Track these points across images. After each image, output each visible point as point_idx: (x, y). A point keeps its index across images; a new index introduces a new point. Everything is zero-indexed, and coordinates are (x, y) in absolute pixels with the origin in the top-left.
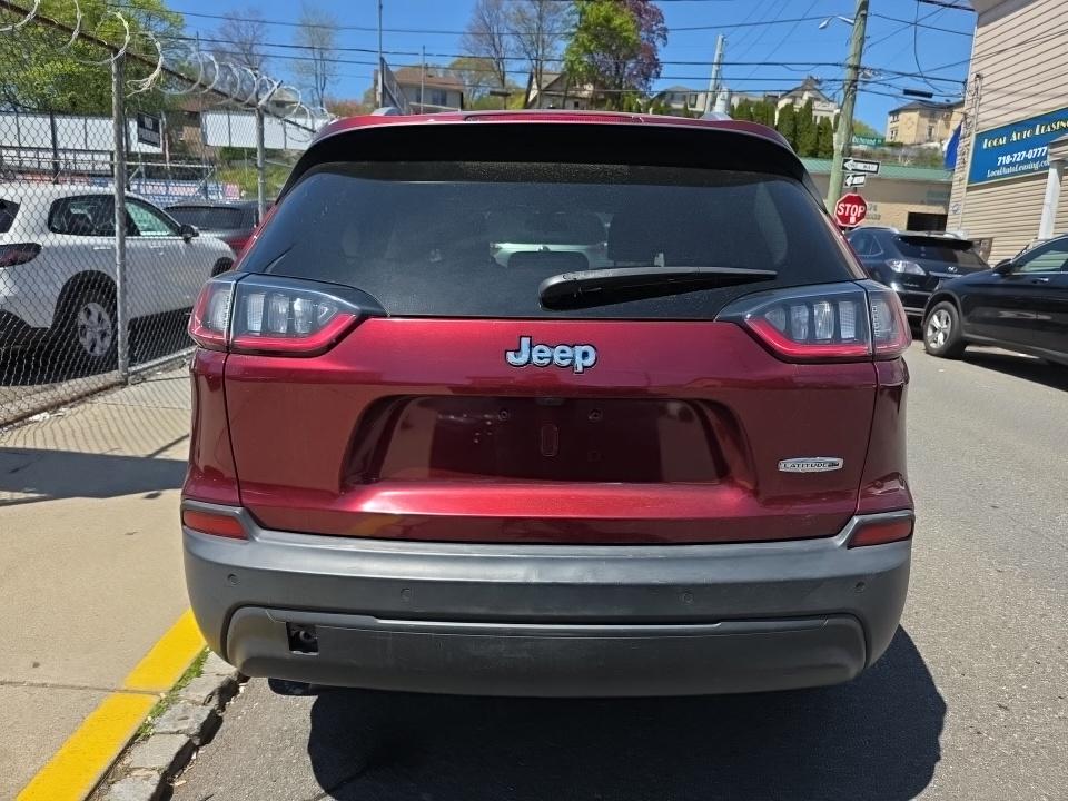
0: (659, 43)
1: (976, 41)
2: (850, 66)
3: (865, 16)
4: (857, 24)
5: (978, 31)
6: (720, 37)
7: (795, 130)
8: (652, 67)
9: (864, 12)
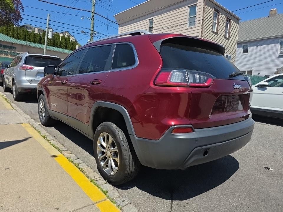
0: (21, 11)
1: (119, 30)
2: (91, 30)
3: (94, 19)
4: (92, 20)
5: (119, 28)
6: (48, 14)
7: (66, 43)
8: (19, 17)
9: (93, 18)
